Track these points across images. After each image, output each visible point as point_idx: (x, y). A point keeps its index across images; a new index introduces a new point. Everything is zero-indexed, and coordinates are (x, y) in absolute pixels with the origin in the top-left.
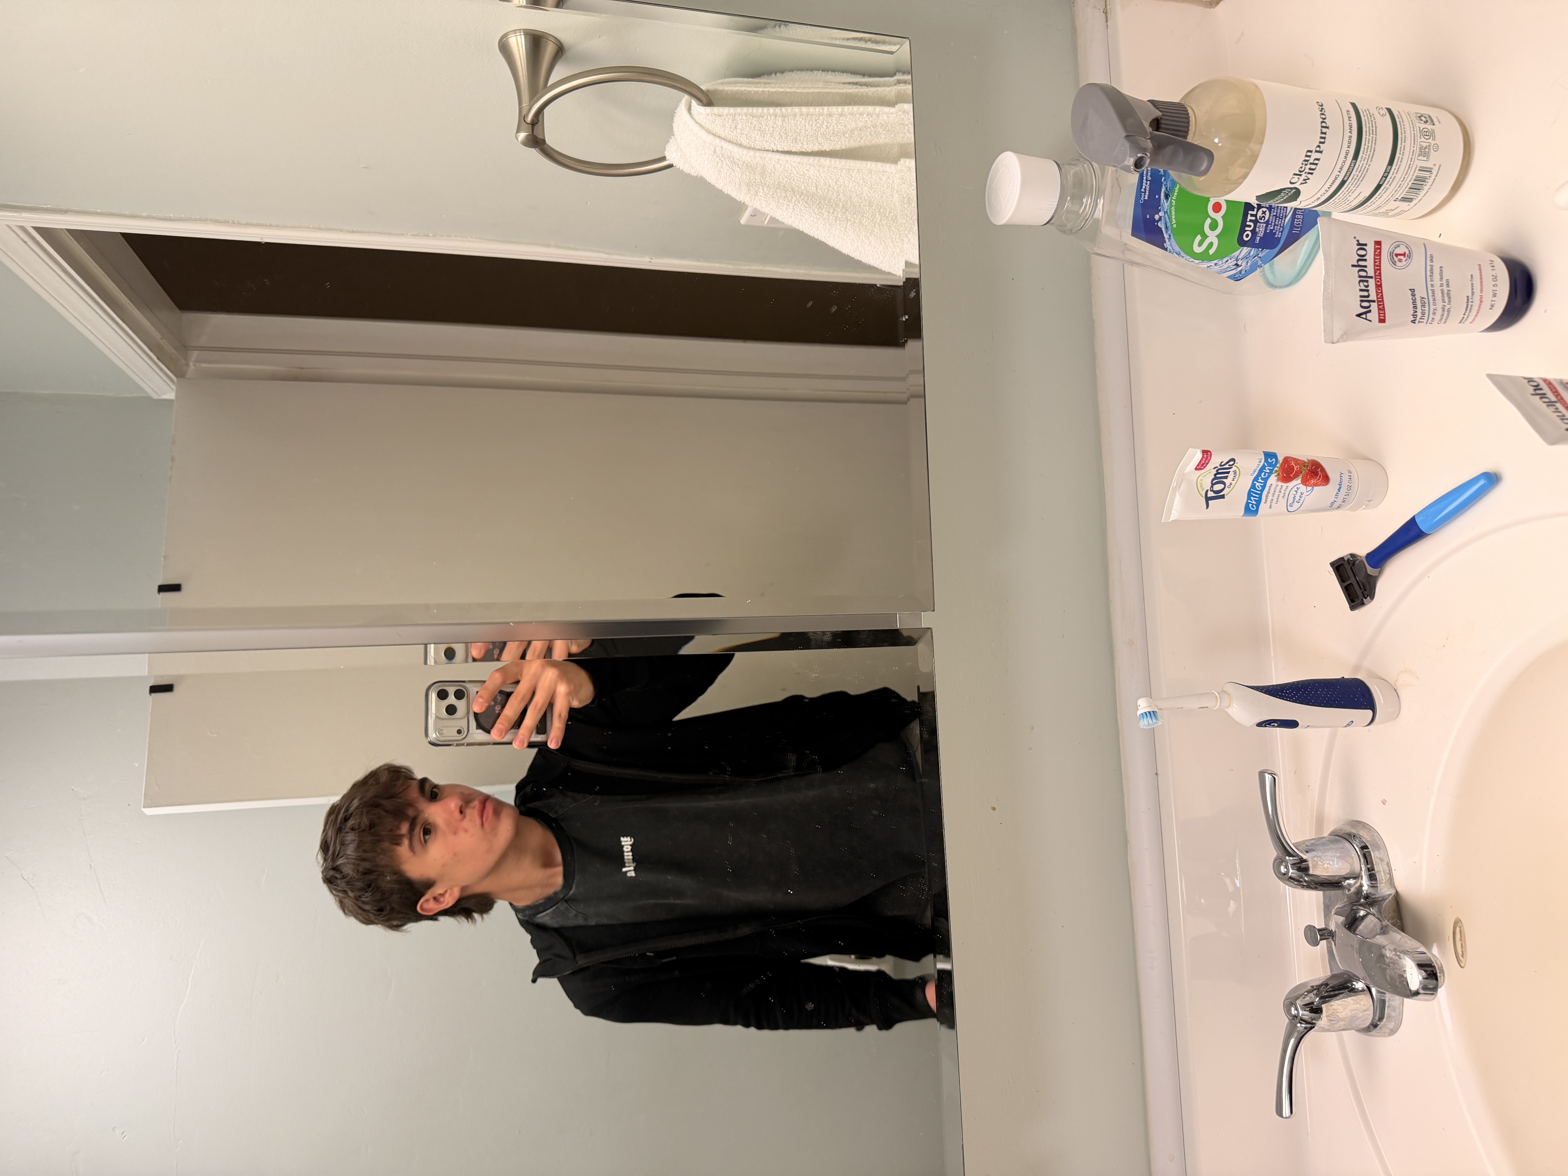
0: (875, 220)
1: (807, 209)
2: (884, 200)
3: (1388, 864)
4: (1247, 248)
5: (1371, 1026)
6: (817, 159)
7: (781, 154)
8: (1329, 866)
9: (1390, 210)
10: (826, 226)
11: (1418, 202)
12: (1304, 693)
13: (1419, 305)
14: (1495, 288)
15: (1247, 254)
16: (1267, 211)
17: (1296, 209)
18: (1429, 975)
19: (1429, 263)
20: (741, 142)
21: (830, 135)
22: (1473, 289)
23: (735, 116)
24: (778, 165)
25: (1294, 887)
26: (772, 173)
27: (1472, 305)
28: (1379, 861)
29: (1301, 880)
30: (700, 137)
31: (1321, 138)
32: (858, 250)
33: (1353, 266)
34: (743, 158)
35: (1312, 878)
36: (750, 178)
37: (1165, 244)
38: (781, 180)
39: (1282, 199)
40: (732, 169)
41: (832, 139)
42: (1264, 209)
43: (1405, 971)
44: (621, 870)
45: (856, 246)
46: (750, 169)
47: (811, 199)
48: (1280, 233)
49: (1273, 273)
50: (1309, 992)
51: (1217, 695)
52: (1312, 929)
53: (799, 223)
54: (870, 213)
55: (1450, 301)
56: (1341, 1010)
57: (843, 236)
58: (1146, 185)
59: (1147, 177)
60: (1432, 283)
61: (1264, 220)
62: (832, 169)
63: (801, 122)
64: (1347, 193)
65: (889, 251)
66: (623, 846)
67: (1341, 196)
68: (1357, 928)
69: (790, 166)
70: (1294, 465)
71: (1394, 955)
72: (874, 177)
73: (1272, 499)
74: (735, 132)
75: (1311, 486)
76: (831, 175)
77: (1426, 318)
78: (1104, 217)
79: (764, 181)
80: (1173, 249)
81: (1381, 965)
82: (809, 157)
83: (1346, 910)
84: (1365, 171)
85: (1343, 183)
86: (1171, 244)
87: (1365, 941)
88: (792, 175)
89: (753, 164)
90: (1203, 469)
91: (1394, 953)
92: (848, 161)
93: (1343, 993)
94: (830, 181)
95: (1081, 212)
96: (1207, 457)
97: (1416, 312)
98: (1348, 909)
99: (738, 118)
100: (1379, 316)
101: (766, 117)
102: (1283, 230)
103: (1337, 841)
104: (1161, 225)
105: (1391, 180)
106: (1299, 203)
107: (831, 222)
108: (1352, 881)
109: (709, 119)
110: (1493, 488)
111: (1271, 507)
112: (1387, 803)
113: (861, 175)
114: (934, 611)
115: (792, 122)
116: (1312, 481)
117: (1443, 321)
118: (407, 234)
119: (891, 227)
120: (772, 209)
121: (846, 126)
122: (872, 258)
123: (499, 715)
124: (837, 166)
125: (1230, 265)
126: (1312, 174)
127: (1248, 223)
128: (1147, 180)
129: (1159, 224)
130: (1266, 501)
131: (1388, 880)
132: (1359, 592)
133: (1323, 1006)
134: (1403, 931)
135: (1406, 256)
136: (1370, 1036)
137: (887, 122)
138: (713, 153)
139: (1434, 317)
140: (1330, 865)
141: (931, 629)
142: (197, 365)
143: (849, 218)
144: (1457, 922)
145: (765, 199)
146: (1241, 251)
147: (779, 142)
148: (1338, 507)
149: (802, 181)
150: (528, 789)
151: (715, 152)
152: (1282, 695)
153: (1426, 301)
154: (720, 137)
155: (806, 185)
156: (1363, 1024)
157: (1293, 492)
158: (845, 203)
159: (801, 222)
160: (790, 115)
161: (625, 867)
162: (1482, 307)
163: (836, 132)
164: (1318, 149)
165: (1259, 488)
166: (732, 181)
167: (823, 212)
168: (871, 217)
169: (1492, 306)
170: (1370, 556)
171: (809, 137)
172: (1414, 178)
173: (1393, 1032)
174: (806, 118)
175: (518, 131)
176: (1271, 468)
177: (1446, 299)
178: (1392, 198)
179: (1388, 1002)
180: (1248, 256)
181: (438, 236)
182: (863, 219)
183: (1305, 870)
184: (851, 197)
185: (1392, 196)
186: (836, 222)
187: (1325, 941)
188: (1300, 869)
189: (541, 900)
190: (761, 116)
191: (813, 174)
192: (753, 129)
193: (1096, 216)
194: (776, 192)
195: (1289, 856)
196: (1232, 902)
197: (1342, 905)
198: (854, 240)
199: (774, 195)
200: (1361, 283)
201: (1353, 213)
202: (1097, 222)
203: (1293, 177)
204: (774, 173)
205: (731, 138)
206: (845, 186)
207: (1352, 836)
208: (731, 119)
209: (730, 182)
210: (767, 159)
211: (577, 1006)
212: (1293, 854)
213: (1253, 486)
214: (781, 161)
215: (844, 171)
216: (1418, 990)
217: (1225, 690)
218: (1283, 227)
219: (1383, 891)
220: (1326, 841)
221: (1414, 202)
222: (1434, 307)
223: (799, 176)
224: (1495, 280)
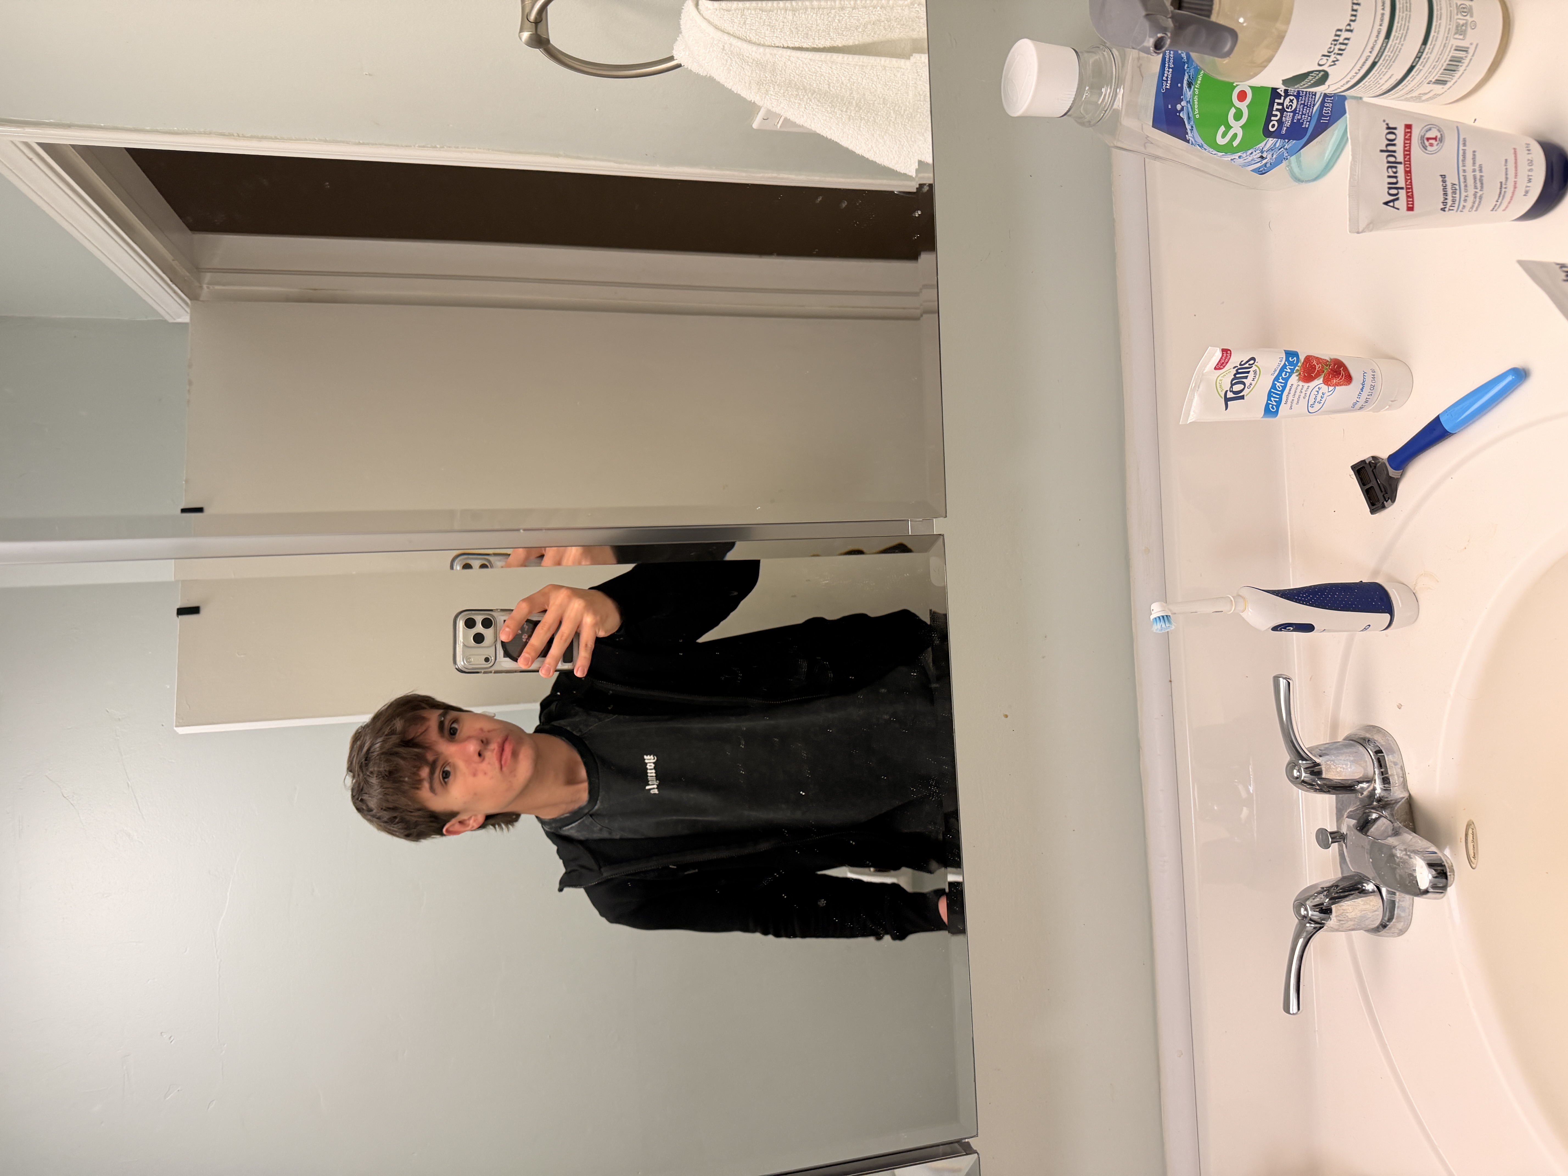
0: (890, 118)
1: (819, 108)
2: (898, 97)
3: (1402, 768)
4: (1272, 139)
5: (1381, 926)
6: (829, 55)
7: (792, 51)
8: (1342, 770)
9: (1422, 94)
10: (839, 126)
11: (1453, 84)
12: (1321, 596)
13: (1449, 191)
14: (1530, 173)
15: (1272, 146)
16: (1295, 100)
17: (1325, 95)
18: (1438, 874)
19: (1461, 147)
20: (750, 38)
21: (842, 30)
22: (1506, 174)
23: (744, 10)
24: (789, 62)
25: (1306, 791)
26: (783, 71)
27: (1505, 192)
28: (1393, 765)
29: (1314, 783)
30: (708, 33)
31: (1352, 15)
32: (872, 150)
33: (1382, 151)
34: (753, 55)
35: (1325, 782)
36: (760, 77)
37: (1187, 136)
38: (792, 78)
39: (1310, 83)
40: (741, 67)
41: (844, 33)
42: (1292, 98)
43: (1415, 870)
44: (645, 788)
45: (870, 146)
46: (760, 67)
47: (823, 98)
48: (1308, 123)
49: (1300, 166)
50: (1319, 893)
51: (1232, 599)
52: (1324, 832)
53: (811, 123)
54: (884, 112)
55: (1482, 187)
56: (1351, 911)
57: (856, 135)
58: (1168, 73)
59: (1169, 64)
60: (1464, 168)
61: (1291, 109)
62: (845, 66)
63: (812, 16)
64: (1378, 75)
65: (904, 150)
66: (646, 764)
67: (1372, 79)
68: (1368, 830)
69: (801, 63)
70: (1316, 364)
71: (1404, 855)
72: (889, 74)
73: (1293, 400)
74: (744, 28)
75: (1333, 386)
76: (844, 72)
77: (1456, 205)
78: (1124, 107)
79: (775, 79)
80: (1195, 141)
81: (1391, 864)
82: (822, 53)
83: (1358, 813)
84: (1398, 50)
85: (1374, 64)
86: (1193, 135)
87: (1376, 842)
88: (804, 72)
89: (763, 62)
90: (1222, 368)
91: (1404, 852)
92: (862, 57)
93: (1353, 894)
94: (843, 78)
95: (1100, 102)
96: (1227, 356)
97: (1446, 199)
98: (1360, 812)
99: (747, 13)
100: (1408, 204)
101: (775, 11)
102: (1310, 120)
103: (1350, 746)
104: (1183, 115)
105: (1425, 60)
106: (1328, 87)
107: (844, 121)
108: (1365, 785)
109: (717, 14)
110: (1521, 384)
111: (1291, 408)
112: (1402, 707)
113: (875, 72)
114: (946, 517)
115: (803, 16)
116: (1335, 381)
117: (1474, 209)
118: (414, 146)
119: (906, 125)
120: (783, 108)
121: (858, 20)
122: (887, 158)
123: (526, 643)
124: (850, 63)
125: (1255, 157)
126: (1341, 54)
127: (1274, 113)
128: (1169, 68)
129: (1181, 115)
130: (1287, 401)
131: (1401, 784)
132: (1380, 495)
133: (1333, 907)
134: (1415, 832)
135: (1438, 140)
136: (1379, 936)
137: (902, 15)
138: (721, 51)
139: (1465, 204)
140: (1344, 768)
141: (943, 535)
142: (211, 287)
143: (862, 116)
144: (1470, 824)
145: (776, 98)
146: (1266, 143)
147: (789, 37)
148: (1361, 408)
149: (814, 78)
150: (553, 707)
151: (723, 49)
152: (1298, 599)
153: (1457, 187)
154: (728, 34)
155: (818, 83)
156: (1372, 924)
157: (1314, 392)
158: (858, 101)
159: (813, 122)
160: (801, 9)
161: (649, 785)
162: (1516, 193)
163: (848, 26)
164: (1348, 28)
165: (1279, 388)
166: (741, 80)
167: (836, 111)
168: (886, 115)
169: (1527, 192)
170: (1392, 458)
171: (820, 31)
172: (1449, 58)
173: (1402, 932)
174: (817, 11)
175: (521, 30)
176: (1293, 367)
177: (1479, 185)
178: (1425, 80)
179: (1398, 902)
180: (1274, 148)
181: (445, 147)
182: (878, 117)
183: (1319, 773)
184: (864, 94)
185: (1425, 79)
186: (849, 121)
187: (1337, 843)
188: (1313, 773)
189: (567, 813)
190: (770, 11)
191: (825, 71)
192: (762, 24)
193: (1115, 106)
194: (787, 90)
195: (1302, 760)
196: (1245, 808)
197: (1355, 808)
198: (868, 139)
199: (785, 94)
200: (1390, 170)
201: (1383, 98)
202: (1117, 113)
203: (1322, 59)
204: (785, 70)
205: (741, 34)
206: (859, 83)
207: (1367, 740)
208: (740, 13)
209: (740, 81)
210: (777, 56)
211: (602, 914)
212: (1306, 758)
213: (1274, 386)
214: (791, 57)
215: (857, 67)
216: (1427, 888)
217: (1241, 594)
218: (1311, 117)
219: (1396, 795)
220: (1341, 745)
221: (1449, 84)
222: (1466, 194)
223: (810, 73)
224: (1530, 164)
